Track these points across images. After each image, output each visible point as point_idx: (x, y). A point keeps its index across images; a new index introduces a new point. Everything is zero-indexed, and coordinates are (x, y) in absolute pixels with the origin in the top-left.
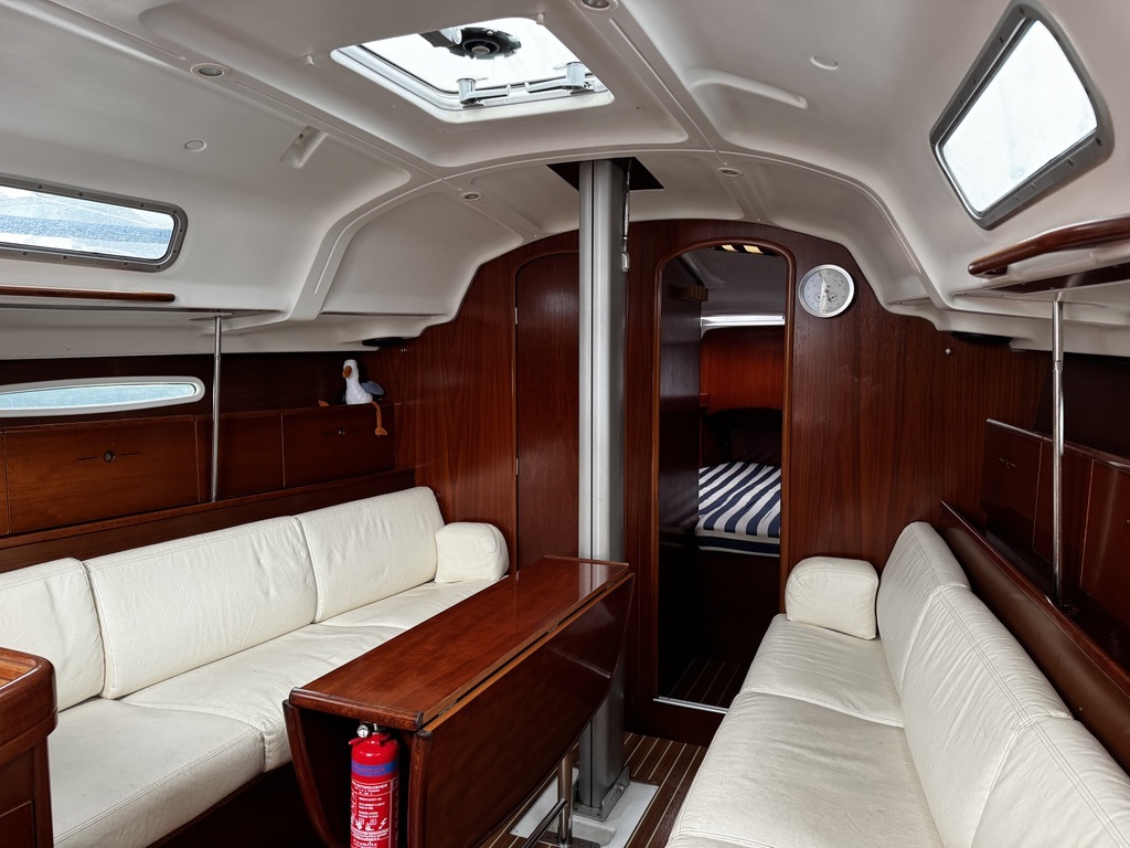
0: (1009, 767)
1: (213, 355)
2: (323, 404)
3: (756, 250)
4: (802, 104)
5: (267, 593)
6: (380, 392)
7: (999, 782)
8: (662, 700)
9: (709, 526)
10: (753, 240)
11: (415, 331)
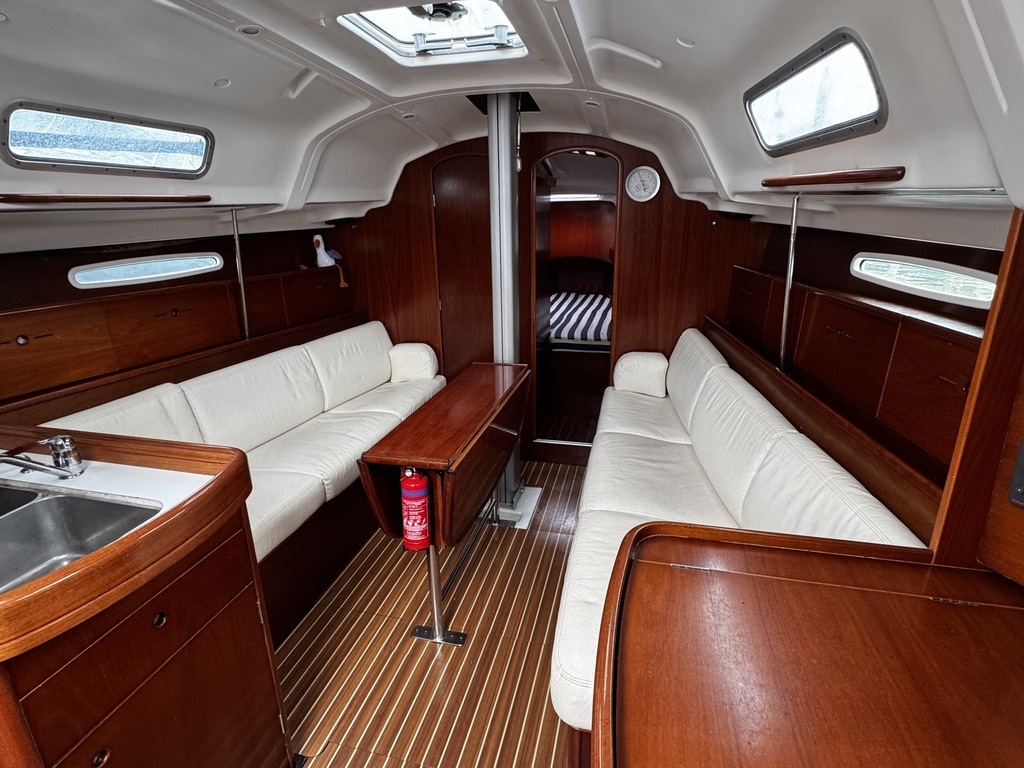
0: (767, 460)
1: (233, 236)
2: (304, 267)
3: (593, 153)
4: (657, 64)
5: (295, 396)
6: (339, 257)
7: (762, 467)
8: (539, 441)
9: (558, 336)
10: (591, 148)
11: (361, 213)
